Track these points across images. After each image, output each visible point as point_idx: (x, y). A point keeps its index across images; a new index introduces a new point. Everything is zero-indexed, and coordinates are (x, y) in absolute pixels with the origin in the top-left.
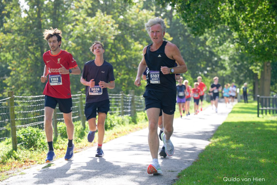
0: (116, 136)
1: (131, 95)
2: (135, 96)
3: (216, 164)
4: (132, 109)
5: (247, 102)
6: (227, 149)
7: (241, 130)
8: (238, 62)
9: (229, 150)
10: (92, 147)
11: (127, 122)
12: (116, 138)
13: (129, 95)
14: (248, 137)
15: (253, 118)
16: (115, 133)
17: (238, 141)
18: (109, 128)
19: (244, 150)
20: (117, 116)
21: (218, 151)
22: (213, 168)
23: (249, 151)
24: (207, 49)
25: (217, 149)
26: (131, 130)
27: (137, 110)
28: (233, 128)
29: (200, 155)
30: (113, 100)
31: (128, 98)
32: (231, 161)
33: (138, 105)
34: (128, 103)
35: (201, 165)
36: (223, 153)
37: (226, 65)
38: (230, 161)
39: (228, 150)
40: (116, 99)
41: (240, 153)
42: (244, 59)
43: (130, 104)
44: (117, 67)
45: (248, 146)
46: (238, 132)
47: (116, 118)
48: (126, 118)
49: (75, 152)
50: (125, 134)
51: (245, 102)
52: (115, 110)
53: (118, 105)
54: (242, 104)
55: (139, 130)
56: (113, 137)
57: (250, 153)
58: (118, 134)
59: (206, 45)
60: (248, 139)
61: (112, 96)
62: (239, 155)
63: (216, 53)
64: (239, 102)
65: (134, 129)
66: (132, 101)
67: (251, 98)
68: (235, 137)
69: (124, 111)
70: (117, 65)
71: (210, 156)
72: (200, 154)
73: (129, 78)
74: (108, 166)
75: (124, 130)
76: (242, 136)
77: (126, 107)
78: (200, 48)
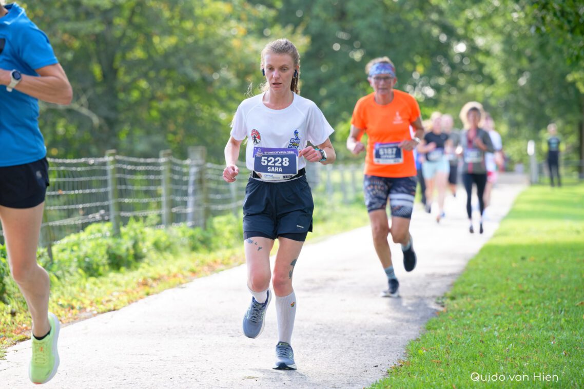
0: (147, 289)
1: (194, 162)
2: (209, 165)
3: (462, 373)
4: (199, 205)
5: (560, 184)
6: (497, 328)
7: (540, 272)
8: (531, 60)
9: (501, 330)
10: (73, 322)
11: (183, 245)
12: (148, 294)
13: (188, 162)
14: (562, 290)
15: (578, 232)
16: (145, 279)
17: (531, 305)
18: (128, 265)
19: (547, 331)
20: (152, 226)
21: (466, 334)
22: (452, 385)
23: (566, 334)
24: (434, 17)
25: (465, 329)
26: (197, 269)
27: (214, 207)
28: (514, 265)
29: (410, 347)
30: (139, 177)
31: (185, 170)
32: (509, 366)
33: (217, 192)
34: (184, 188)
35: (415, 377)
36: (484, 340)
37: (494, 67)
38: (506, 365)
39: (498, 332)
40: (148, 173)
41: (537, 339)
42: (549, 48)
43: (191, 189)
44: (152, 74)
45: (560, 319)
46: (529, 276)
47: (148, 231)
48: (180, 231)
49: (21, 336)
50: (178, 282)
51: (552, 184)
52: (146, 206)
53: (156, 191)
54: (545, 191)
55: (222, 270)
56: (138, 292)
57: (566, 341)
58: (154, 284)
59: (430, 5)
60: (562, 298)
61: (136, 164)
62: (533, 346)
63: (461, 31)
64: (532, 183)
65: (206, 268)
66: (200, 181)
67: (573, 171)
68: (522, 292)
69: (174, 210)
70: (151, 69)
71: (444, 348)
72: (411, 344)
73: (190, 109)
74: (124, 382)
75: (174, 270)
76: (543, 290)
77: (178, 199)
78: (410, 17)
